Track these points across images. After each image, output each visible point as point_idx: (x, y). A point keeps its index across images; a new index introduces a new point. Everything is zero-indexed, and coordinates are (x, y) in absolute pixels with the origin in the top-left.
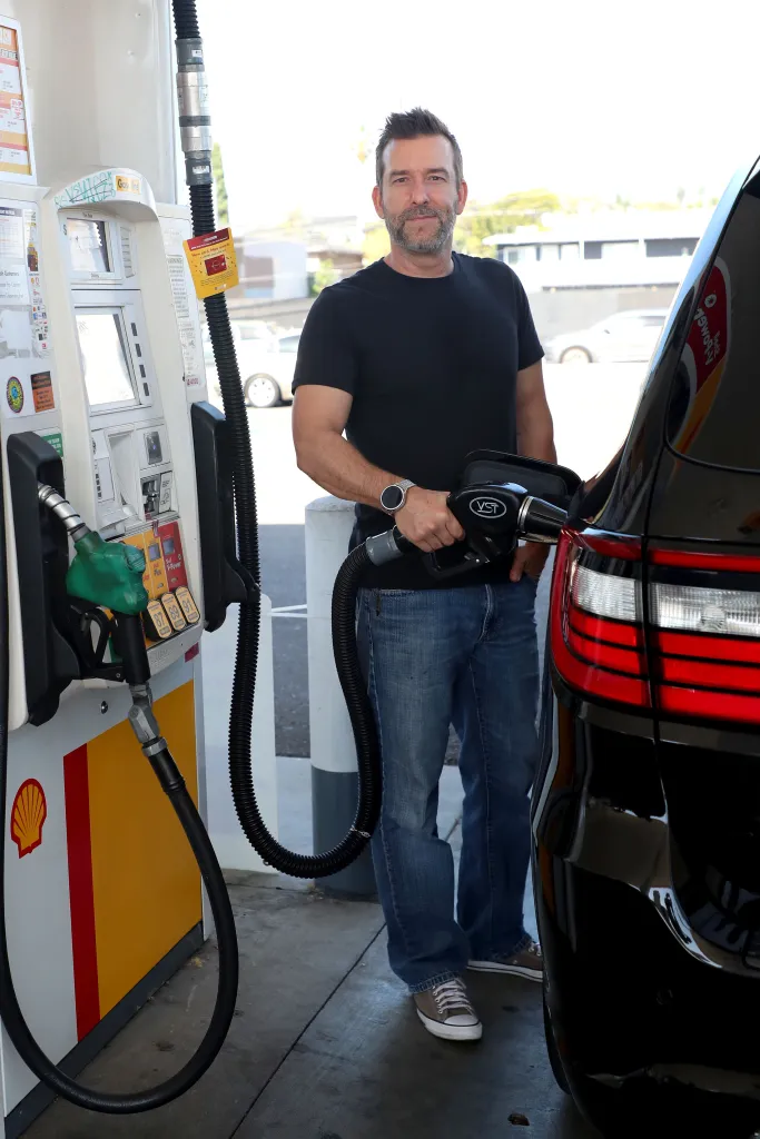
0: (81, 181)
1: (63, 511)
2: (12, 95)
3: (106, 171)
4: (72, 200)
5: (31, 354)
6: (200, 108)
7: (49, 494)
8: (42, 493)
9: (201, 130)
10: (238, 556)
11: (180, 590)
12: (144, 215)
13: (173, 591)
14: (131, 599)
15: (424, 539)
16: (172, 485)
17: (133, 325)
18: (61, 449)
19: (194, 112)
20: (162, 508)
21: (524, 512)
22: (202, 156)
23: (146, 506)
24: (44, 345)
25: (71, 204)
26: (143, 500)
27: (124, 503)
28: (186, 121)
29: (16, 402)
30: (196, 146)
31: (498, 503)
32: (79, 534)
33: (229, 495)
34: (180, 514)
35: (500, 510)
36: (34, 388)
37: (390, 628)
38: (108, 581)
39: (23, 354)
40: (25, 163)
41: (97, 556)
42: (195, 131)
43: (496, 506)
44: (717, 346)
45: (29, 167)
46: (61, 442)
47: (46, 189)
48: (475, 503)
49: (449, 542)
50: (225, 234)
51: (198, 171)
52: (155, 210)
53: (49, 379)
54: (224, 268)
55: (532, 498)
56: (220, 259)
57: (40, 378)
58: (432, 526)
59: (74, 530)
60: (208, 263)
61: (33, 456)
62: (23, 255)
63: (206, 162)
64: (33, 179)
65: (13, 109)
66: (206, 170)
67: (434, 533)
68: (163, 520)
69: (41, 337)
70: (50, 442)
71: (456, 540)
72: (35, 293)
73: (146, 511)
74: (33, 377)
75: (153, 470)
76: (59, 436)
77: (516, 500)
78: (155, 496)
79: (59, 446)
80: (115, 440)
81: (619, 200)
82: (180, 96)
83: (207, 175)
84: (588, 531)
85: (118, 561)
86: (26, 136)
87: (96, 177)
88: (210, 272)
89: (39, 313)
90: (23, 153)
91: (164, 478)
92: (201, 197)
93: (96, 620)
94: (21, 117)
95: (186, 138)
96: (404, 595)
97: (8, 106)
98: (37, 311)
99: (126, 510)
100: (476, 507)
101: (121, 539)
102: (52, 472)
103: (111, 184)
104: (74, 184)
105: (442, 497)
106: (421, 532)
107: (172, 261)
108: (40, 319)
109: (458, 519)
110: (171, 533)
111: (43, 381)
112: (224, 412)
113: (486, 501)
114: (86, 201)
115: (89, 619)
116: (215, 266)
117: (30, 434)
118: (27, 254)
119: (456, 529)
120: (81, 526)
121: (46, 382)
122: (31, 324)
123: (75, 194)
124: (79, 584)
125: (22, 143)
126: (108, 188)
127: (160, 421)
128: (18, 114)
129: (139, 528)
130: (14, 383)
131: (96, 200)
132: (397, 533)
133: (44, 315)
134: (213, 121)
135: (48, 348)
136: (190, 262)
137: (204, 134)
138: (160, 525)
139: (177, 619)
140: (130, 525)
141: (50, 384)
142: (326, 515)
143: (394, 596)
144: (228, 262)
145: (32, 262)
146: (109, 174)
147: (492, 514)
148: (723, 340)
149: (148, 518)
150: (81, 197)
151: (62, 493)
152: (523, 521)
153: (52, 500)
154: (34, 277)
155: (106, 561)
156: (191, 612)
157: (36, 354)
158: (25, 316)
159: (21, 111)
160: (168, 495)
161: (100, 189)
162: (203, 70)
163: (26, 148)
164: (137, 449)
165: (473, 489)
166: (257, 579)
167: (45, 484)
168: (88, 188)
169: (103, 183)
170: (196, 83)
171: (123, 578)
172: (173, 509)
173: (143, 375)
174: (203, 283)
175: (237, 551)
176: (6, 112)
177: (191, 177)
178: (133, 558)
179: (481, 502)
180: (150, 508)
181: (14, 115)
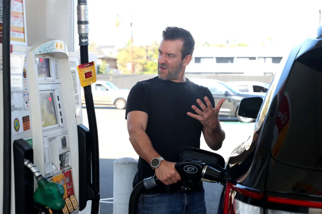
0: (43, 45)
1: (34, 170)
2: (20, 13)
3: (52, 41)
4: (40, 52)
5: (23, 109)
6: (85, 18)
7: (28, 163)
8: (26, 163)
9: (85, 26)
10: (92, 182)
11: (72, 196)
12: (64, 56)
13: (69, 197)
14: (59, 205)
15: (166, 180)
16: (70, 156)
17: (58, 97)
18: (32, 145)
19: (83, 20)
20: (66, 165)
21: (204, 171)
22: (85, 35)
23: (60, 164)
24: (28, 106)
25: (39, 53)
26: (59, 162)
27: (53, 164)
28: (80, 23)
29: (17, 128)
30: (83, 32)
31: (194, 168)
32: (40, 179)
33: (89, 159)
34: (72, 167)
35: (195, 170)
36: (23, 122)
37: (148, 210)
38: (50, 197)
39: (20, 109)
40: (23, 38)
41: (46, 187)
42: (83, 26)
43: (194, 169)
44: (286, 117)
45: (24, 39)
46: (32, 142)
47: (30, 48)
48: (186, 167)
49: (176, 182)
50: (92, 64)
51: (83, 41)
52: (68, 55)
53: (29, 118)
54: (91, 76)
55: (207, 166)
56: (90, 73)
57: (26, 118)
58: (169, 176)
59: (37, 178)
60: (86, 74)
61: (23, 148)
62: (21, 72)
63: (86, 38)
64: (26, 44)
65: (20, 18)
66: (87, 40)
67: (170, 178)
68: (66, 169)
69: (27, 103)
70: (28, 142)
71: (178, 181)
72: (25, 86)
73: (60, 167)
74: (23, 118)
75: (63, 151)
76: (31, 140)
77: (201, 167)
78: (64, 161)
79: (31, 144)
80: (51, 140)
81: (206, 43)
82: (78, 13)
83: (87, 42)
84: (238, 186)
85: (55, 190)
86: (24, 28)
87: (49, 43)
88: (86, 77)
89: (26, 94)
90: (23, 34)
91: (67, 154)
92: (84, 50)
93: (44, 212)
94: (23, 21)
95: (79, 29)
96: (153, 197)
97: (18, 17)
98: (26, 93)
99: (54, 167)
100: (186, 169)
101: (51, 178)
102: (29, 154)
103: (54, 46)
104: (41, 46)
105: (173, 165)
106: (165, 178)
107: (72, 73)
108: (27, 96)
109: (179, 173)
110: (69, 174)
111: (26, 119)
112: (89, 129)
113: (190, 167)
114: (45, 52)
115: (41, 211)
116: (88, 75)
117: (21, 140)
118: (23, 71)
119: (178, 177)
120: (40, 176)
121: (28, 120)
122: (23, 98)
123: (41, 50)
124: (39, 198)
125: (22, 30)
126: (53, 47)
127: (66, 132)
128: (21, 20)
129: (58, 173)
130: (16, 120)
131: (49, 52)
132: (156, 177)
133: (28, 94)
134: (89, 22)
135: (29, 106)
136: (79, 74)
137: (86, 28)
138: (65, 172)
139: (71, 208)
140: (55, 172)
141: (29, 120)
142: (122, 165)
143: (149, 197)
144: (93, 74)
145: (25, 75)
146: (53, 42)
147: (192, 172)
148: (288, 115)
149: (61, 169)
150: (43, 51)
151: (33, 163)
152: (204, 175)
153: (30, 166)
154: (25, 80)
155: (50, 190)
156: (75, 205)
157: (25, 109)
158: (21, 95)
159: (22, 19)
160: (68, 160)
161: (50, 48)
162: (86, 5)
163: (24, 32)
164: (58, 143)
165: (185, 162)
166: (99, 191)
167: (27, 159)
168: (46, 47)
169: (51, 45)
170: (84, 9)
171: (56, 196)
172: (69, 165)
173: (61, 115)
174: (84, 81)
175: (92, 180)
176: (17, 19)
177: (81, 43)
178: (60, 189)
179: (188, 167)
180: (62, 165)
181: (20, 20)
